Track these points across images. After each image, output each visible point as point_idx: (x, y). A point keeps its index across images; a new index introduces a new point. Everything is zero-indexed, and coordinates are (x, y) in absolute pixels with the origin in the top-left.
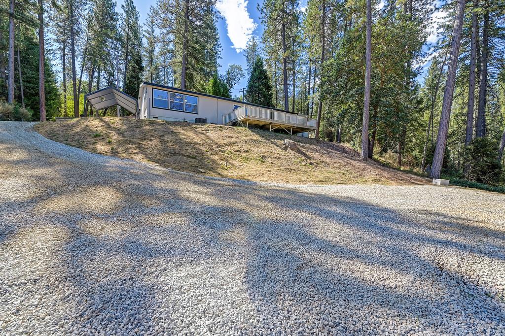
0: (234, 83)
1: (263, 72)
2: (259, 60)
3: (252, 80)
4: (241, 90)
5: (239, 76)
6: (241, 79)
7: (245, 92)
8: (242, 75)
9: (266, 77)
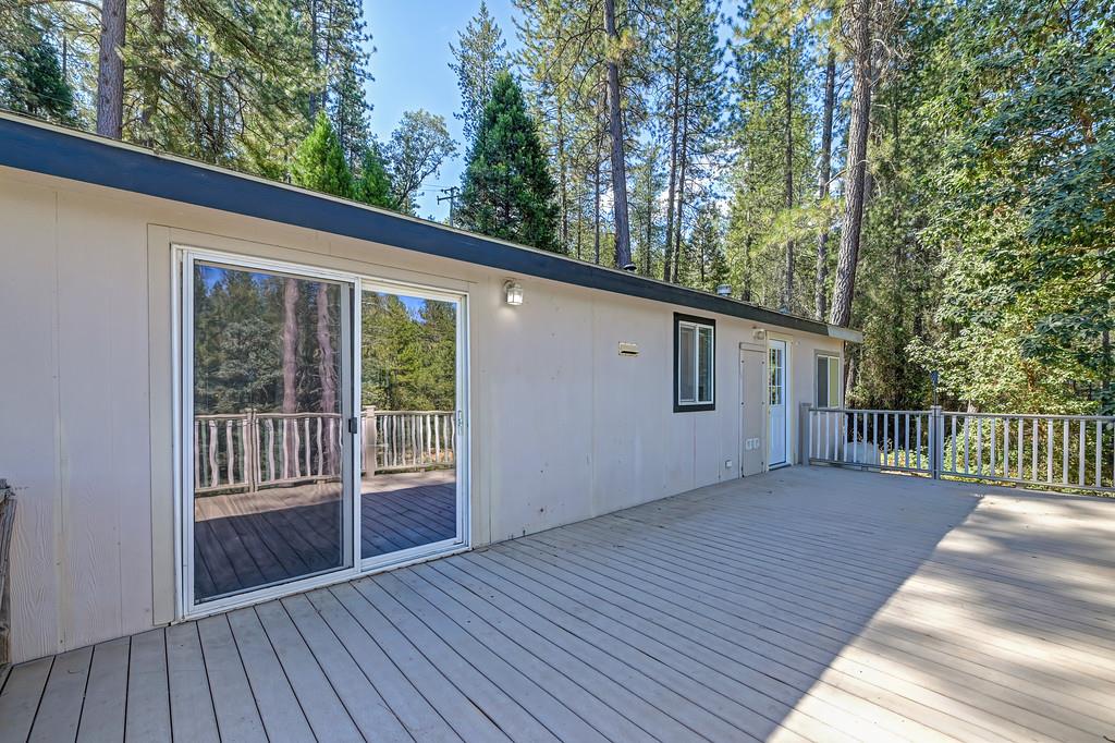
0: (420, 174)
1: (522, 125)
2: (507, 84)
3: (480, 152)
4: (443, 195)
5: (438, 150)
6: (445, 160)
7: (456, 200)
8: (448, 148)
9: (533, 145)
